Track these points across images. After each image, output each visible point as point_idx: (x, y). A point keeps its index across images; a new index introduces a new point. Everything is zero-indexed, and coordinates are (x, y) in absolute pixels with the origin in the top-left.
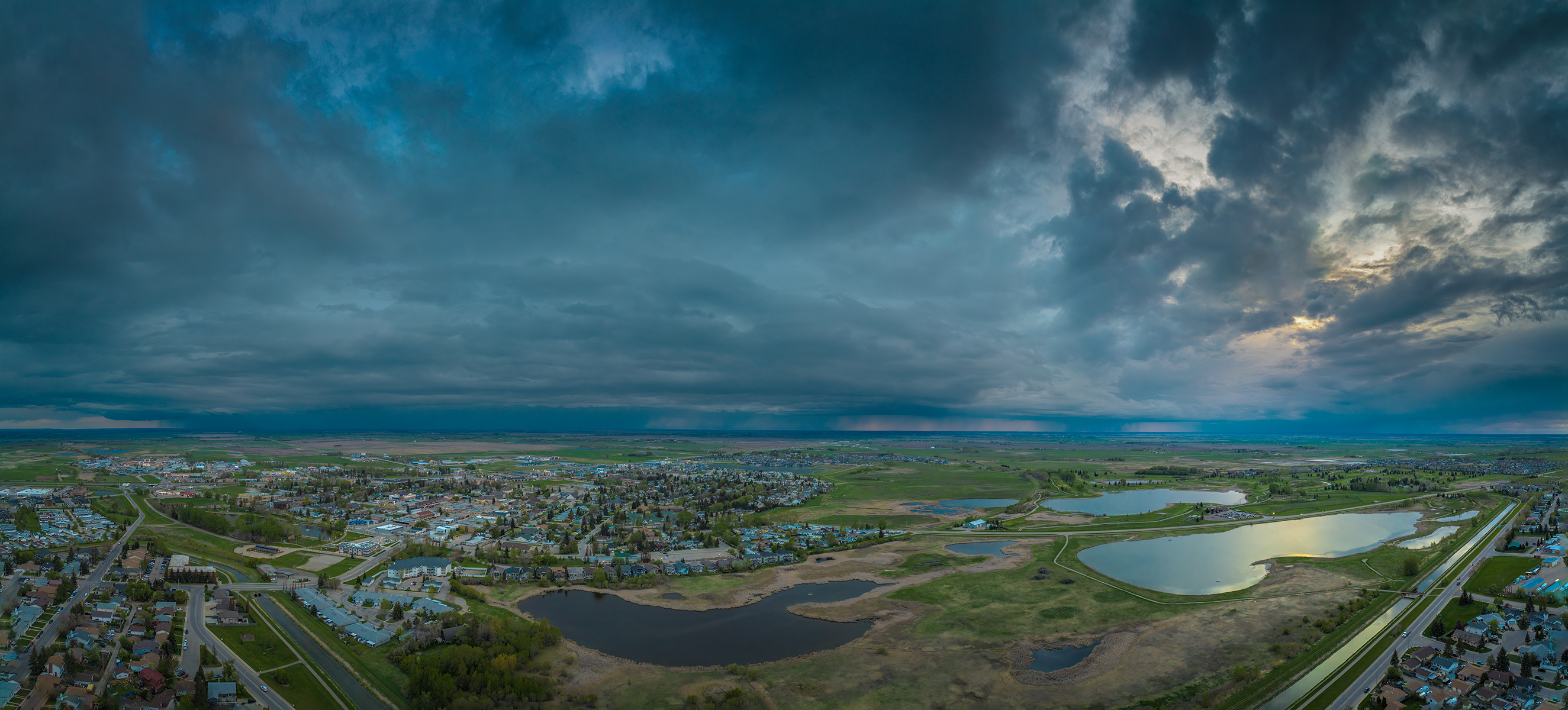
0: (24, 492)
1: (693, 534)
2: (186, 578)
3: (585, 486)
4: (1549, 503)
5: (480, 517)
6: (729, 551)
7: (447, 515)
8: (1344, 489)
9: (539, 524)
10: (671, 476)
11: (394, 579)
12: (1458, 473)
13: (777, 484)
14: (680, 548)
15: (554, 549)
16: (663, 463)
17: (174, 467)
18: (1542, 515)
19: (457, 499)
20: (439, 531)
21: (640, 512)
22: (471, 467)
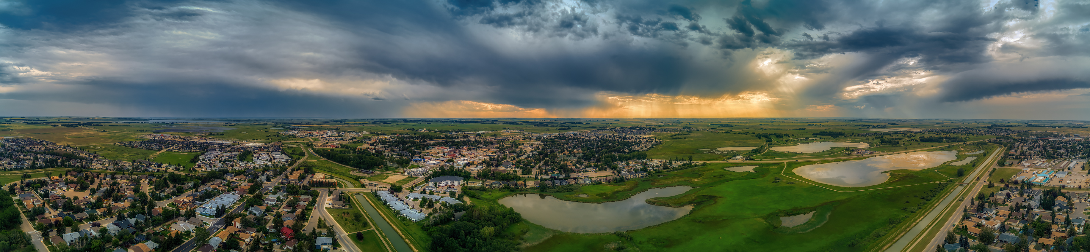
0: (250, 144)
1: (592, 165)
2: (321, 184)
3: (536, 143)
4: (1018, 147)
5: (481, 157)
6: (612, 173)
7: (464, 156)
8: (917, 141)
9: (512, 160)
10: (581, 138)
11: (432, 187)
12: (970, 135)
13: (634, 141)
14: (586, 171)
15: (519, 172)
16: (576, 132)
17: (330, 134)
18: (1016, 151)
19: (470, 149)
20: (459, 163)
21: (564, 154)
22: (479, 135)
